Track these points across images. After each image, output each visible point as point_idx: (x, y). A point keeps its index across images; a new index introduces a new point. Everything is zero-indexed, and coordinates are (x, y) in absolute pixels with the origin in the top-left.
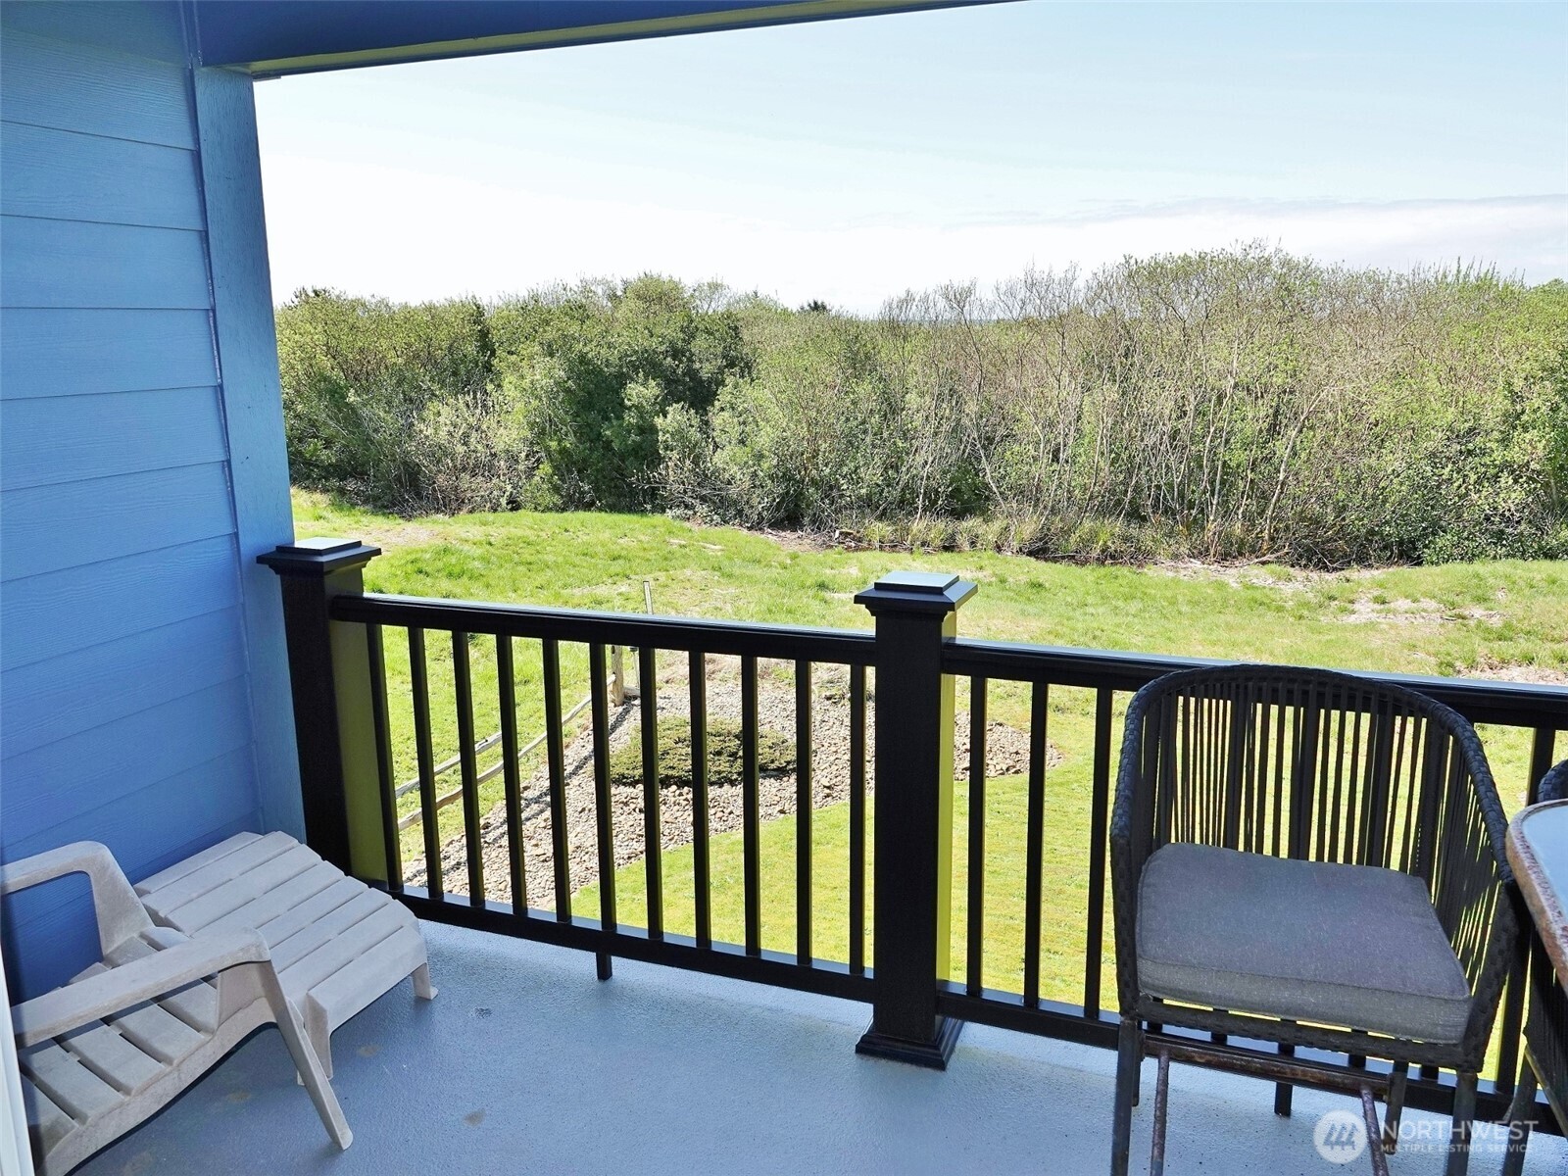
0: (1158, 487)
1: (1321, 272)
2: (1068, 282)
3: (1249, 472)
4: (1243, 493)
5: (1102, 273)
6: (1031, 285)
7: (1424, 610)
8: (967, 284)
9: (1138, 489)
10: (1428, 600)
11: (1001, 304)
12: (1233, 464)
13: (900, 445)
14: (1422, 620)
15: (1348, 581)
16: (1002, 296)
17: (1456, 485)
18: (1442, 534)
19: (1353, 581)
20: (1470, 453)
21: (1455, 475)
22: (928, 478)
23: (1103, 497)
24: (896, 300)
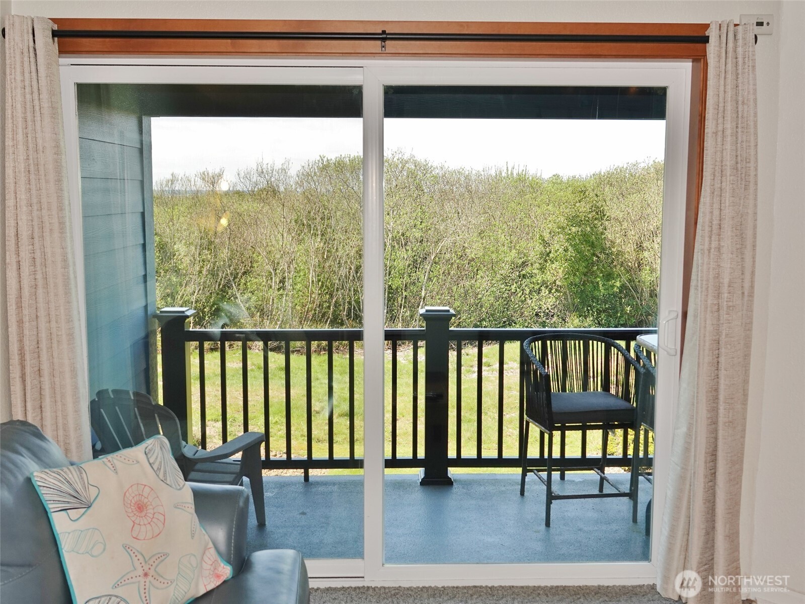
0: (350, 303)
1: (434, 168)
2: (284, 170)
3: (403, 291)
4: (401, 305)
5: (307, 167)
6: (261, 173)
7: (512, 368)
8: (217, 171)
9: (337, 305)
10: (512, 362)
11: (241, 185)
12: (394, 287)
13: (175, 280)
14: (512, 374)
15: (468, 355)
16: (242, 180)
17: (519, 295)
18: (514, 325)
19: (470, 355)
20: (524, 276)
21: (518, 290)
22: (196, 302)
23: (315, 310)
24: (165, 180)
